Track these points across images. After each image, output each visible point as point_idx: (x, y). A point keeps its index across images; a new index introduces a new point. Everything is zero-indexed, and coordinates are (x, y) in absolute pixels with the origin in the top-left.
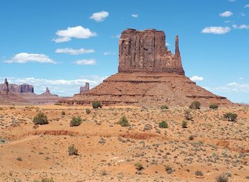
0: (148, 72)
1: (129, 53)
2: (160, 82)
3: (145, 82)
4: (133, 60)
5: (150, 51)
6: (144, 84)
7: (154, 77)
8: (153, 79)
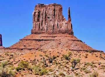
0: (49, 33)
1: (38, 20)
2: (54, 40)
3: (45, 40)
4: (41, 25)
5: (51, 19)
6: (43, 41)
7: (52, 37)
8: (50, 38)
